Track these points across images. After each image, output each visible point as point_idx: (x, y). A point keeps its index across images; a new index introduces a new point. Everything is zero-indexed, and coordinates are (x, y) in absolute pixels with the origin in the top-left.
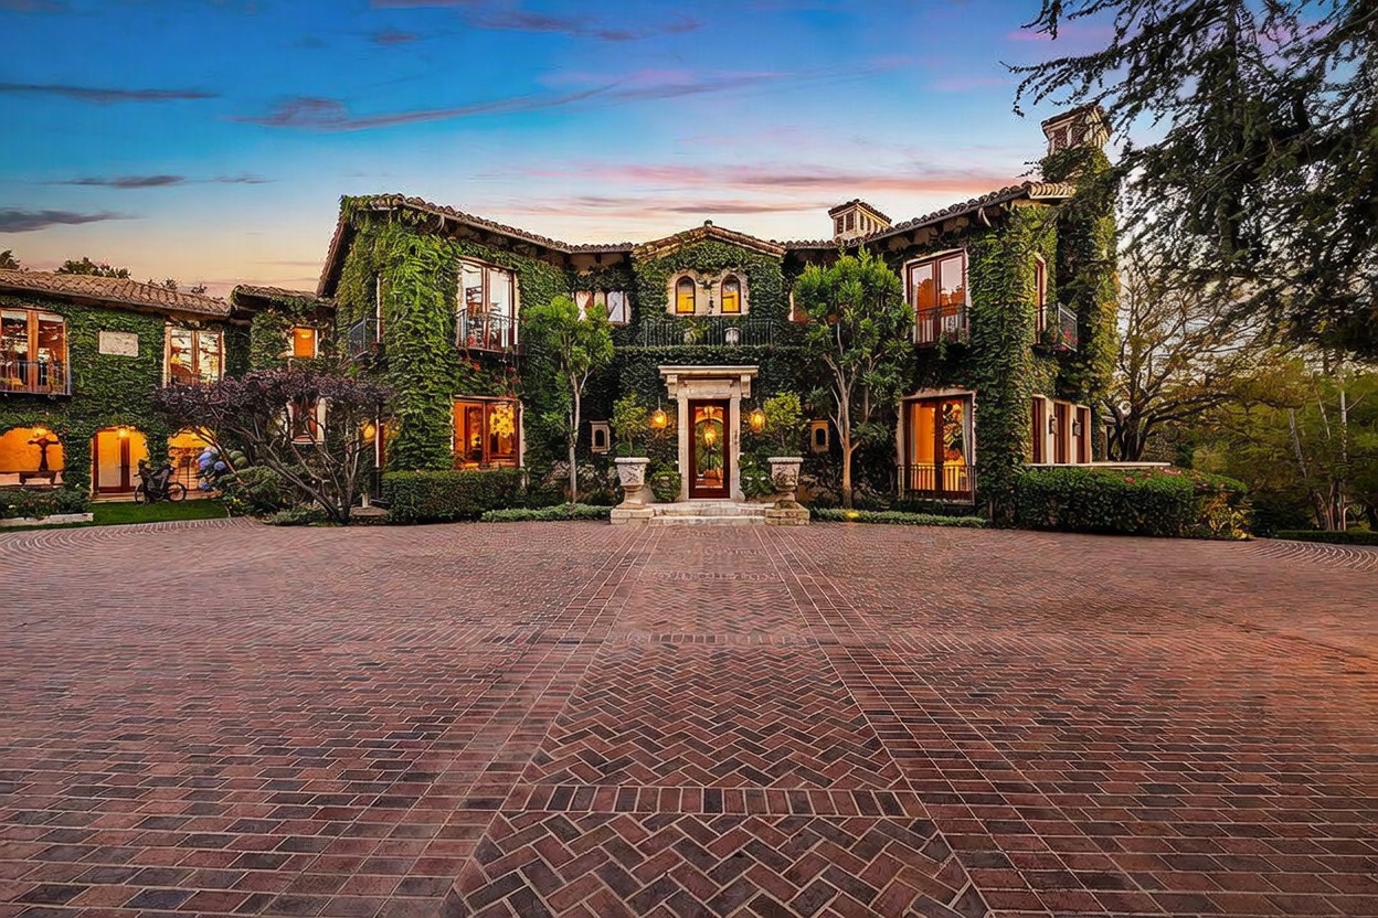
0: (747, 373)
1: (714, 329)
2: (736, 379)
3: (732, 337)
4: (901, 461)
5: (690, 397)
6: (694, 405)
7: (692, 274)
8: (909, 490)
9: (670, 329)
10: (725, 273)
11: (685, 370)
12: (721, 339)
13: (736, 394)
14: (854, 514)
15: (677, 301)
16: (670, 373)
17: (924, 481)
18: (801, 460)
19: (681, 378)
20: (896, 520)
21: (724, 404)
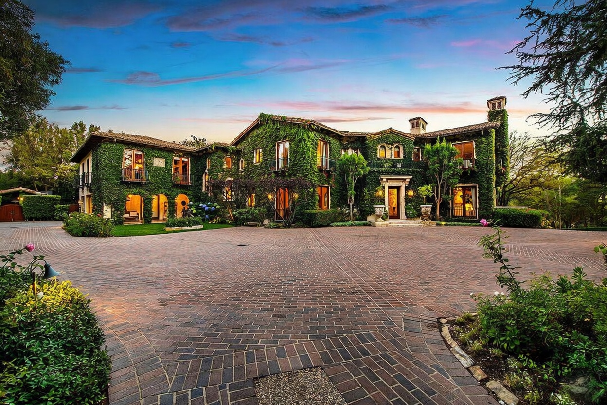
0: (408, 178)
1: (394, 163)
2: (404, 180)
3: (399, 166)
4: (451, 207)
5: (389, 185)
6: (390, 188)
7: (385, 145)
8: (453, 216)
9: (380, 163)
10: (395, 145)
11: (389, 177)
12: (396, 167)
13: (403, 185)
14: (443, 223)
15: (380, 153)
16: (384, 178)
17: (459, 212)
18: (431, 206)
19: (387, 179)
20: (450, 225)
21: (398, 188)
